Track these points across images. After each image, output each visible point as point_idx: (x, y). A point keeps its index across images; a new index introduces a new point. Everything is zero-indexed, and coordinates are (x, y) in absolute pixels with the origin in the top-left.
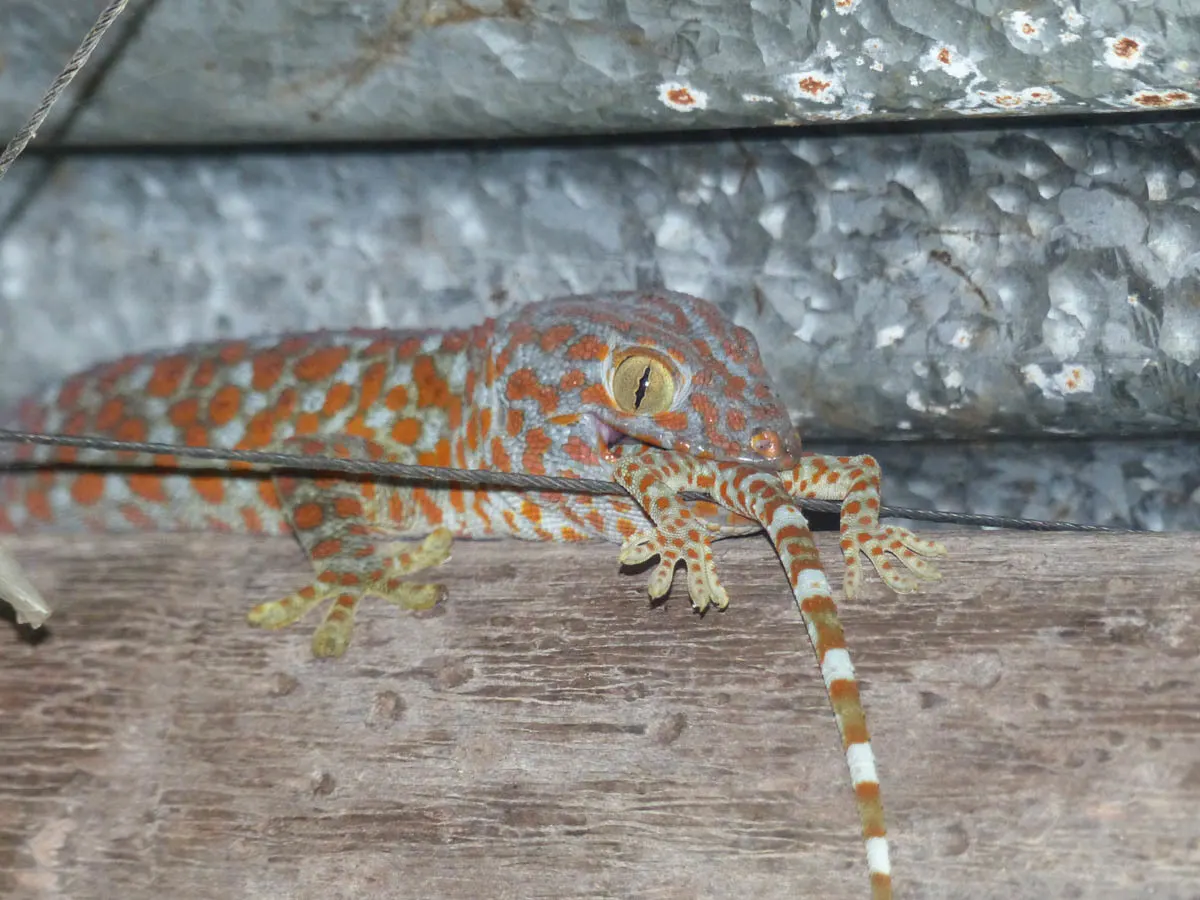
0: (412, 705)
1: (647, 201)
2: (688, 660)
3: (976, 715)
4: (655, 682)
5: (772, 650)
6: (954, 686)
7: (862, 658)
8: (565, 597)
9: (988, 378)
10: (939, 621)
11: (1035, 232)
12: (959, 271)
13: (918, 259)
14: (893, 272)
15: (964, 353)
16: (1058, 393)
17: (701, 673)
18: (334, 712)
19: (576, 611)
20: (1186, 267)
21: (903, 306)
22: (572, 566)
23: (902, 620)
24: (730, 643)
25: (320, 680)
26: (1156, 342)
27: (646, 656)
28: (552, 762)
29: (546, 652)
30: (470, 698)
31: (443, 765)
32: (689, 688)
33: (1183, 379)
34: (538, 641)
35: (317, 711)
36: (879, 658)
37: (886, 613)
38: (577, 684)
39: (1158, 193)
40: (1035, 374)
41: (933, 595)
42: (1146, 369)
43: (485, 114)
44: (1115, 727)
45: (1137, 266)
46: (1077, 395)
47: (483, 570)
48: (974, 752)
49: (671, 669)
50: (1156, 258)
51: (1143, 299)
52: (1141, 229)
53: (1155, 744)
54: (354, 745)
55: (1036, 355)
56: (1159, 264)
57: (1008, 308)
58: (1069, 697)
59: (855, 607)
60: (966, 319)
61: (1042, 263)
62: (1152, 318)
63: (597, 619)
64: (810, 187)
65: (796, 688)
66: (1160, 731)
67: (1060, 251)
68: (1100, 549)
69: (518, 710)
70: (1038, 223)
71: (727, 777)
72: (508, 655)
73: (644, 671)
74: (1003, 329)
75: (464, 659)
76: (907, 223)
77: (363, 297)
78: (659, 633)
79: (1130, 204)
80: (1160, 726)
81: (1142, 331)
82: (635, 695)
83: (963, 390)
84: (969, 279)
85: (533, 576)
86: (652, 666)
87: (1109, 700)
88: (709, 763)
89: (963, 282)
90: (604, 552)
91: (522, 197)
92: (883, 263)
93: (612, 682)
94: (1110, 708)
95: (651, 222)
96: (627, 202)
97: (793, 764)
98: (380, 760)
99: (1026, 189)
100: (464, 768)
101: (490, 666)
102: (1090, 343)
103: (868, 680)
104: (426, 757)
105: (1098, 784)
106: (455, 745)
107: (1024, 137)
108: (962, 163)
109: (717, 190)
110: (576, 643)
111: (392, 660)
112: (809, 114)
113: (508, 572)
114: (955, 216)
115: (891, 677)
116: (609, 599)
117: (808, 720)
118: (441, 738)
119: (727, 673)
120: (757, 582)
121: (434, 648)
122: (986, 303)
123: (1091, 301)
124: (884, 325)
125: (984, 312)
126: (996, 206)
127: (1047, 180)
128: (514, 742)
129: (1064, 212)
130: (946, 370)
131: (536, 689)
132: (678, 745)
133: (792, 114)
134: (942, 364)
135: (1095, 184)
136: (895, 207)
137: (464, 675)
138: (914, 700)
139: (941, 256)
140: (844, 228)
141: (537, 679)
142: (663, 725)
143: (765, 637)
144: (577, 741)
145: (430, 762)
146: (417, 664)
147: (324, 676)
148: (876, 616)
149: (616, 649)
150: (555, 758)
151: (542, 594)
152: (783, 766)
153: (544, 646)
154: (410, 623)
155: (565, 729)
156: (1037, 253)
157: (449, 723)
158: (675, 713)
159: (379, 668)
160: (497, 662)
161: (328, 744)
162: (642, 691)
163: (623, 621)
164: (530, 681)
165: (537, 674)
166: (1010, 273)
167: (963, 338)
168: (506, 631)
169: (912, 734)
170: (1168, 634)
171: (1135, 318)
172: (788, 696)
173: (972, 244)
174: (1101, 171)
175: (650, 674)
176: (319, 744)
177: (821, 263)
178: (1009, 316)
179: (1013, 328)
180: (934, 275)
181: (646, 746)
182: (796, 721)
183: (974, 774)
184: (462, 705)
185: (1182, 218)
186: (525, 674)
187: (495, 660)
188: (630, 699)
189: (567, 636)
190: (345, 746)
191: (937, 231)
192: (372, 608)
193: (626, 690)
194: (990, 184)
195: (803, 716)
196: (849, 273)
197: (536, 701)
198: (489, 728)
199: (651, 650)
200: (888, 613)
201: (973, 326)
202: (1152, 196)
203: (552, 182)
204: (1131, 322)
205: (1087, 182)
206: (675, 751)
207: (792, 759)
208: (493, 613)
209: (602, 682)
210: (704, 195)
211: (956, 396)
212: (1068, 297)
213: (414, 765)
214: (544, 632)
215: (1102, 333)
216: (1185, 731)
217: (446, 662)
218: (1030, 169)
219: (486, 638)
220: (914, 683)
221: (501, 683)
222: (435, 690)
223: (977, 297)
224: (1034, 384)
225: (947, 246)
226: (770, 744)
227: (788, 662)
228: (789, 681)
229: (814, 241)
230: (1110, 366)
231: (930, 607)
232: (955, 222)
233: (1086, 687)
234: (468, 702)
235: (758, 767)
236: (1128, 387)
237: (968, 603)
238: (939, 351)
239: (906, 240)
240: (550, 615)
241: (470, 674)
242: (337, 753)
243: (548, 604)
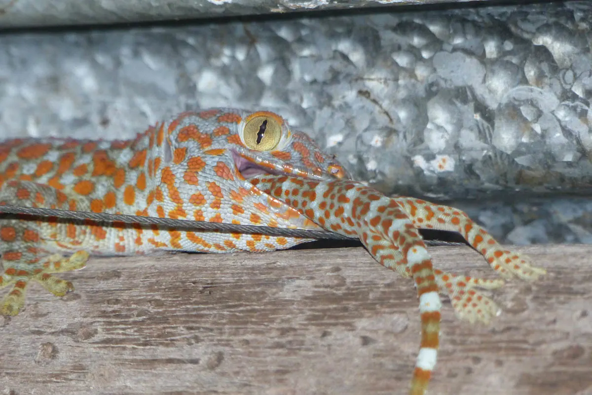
0: (61, 350)
1: (191, 65)
2: (224, 321)
3: (393, 349)
4: (205, 334)
5: (273, 314)
6: (381, 332)
7: (326, 318)
8: (150, 288)
9: (392, 164)
10: (371, 296)
11: (419, 78)
12: (375, 101)
13: (351, 95)
14: (336, 103)
15: (378, 150)
16: (433, 172)
17: (232, 328)
18: (16, 355)
19: (157, 295)
20: (508, 96)
21: (342, 122)
22: (153, 271)
23: (350, 295)
24: (248, 311)
25: (8, 337)
26: (491, 140)
27: (199, 320)
28: (145, 381)
29: (140, 319)
30: (96, 346)
31: (81, 384)
32: (225, 337)
33: (506, 162)
34: (135, 313)
35: (7, 355)
36: (337, 318)
37: (339, 293)
38: (159, 336)
39: (492, 53)
40: (419, 161)
41: (367, 281)
42: (485, 156)
43: (101, 8)
44: (475, 354)
45: (479, 97)
46: (444, 172)
47: (102, 273)
48: (393, 370)
49: (214, 327)
50: (491, 91)
51: (483, 116)
52: (482, 75)
53: (499, 363)
54: (29, 374)
55: (420, 150)
56: (492, 95)
57: (404, 123)
58: (449, 337)
59: (321, 289)
60: (379, 129)
61: (424, 96)
62: (488, 127)
63: (170, 299)
64: (287, 54)
65: (288, 336)
66: (502, 355)
67: (434, 89)
68: (463, 255)
69: (124, 352)
70: (421, 72)
71: (248, 388)
72: (118, 320)
73: (198, 328)
74: (401, 135)
75: (92, 323)
76: (344, 75)
77: (25, 124)
78: (206, 307)
79: (475, 61)
80: (502, 352)
81: (482, 135)
82: (193, 341)
83: (377, 171)
84: (381, 106)
85: (131, 276)
86: (203, 325)
87: (472, 339)
88: (237, 380)
89: (377, 108)
90: (171, 262)
91: (118, 63)
92: (330, 98)
93: (179, 335)
94: (472, 343)
95: (194, 77)
96: (180, 65)
97: (286, 379)
98: (44, 382)
99: (414, 52)
100: (93, 386)
101: (108, 327)
102: (453, 143)
103: (329, 330)
104: (71, 380)
105: (465, 387)
106: (87, 373)
107: (413, 22)
108: (377, 38)
109: (233, 58)
110: (158, 313)
111: (50, 324)
112: (292, 4)
113: (116, 274)
114: (373, 70)
115: (343, 328)
116: (176, 288)
117: (295, 354)
118: (80, 369)
119: (247, 328)
120: (263, 277)
121: (74, 318)
122: (391, 120)
123: (452, 117)
124: (331, 134)
125: (390, 125)
126: (396, 64)
127: (426, 47)
128: (123, 370)
129: (436, 66)
130: (368, 160)
131: (135, 340)
132: (218, 370)
133: (282, 5)
134: (365, 156)
135: (455, 49)
136: (338, 65)
137: (93, 333)
138: (358, 341)
139: (364, 93)
140: (308, 78)
141: (135, 334)
142: (210, 359)
143: (269, 307)
144: (160, 369)
145: (73, 383)
146: (64, 327)
147: (10, 334)
148: (334, 294)
149: (181, 316)
150: (147, 379)
151: (137, 286)
152: (281, 381)
153: (138, 316)
154: (60, 304)
155: (152, 362)
156: (421, 91)
157: (84, 360)
158: (217, 351)
159: (42, 330)
160: (111, 325)
161: (14, 373)
162: (197, 339)
163: (185, 300)
164: (131, 335)
165: (136, 331)
166: (404, 102)
167: (377, 141)
168: (116, 307)
169: (357, 361)
170: (505, 300)
171: (478, 126)
172: (283, 340)
173: (382, 86)
174: (458, 41)
175: (202, 330)
176: (7, 374)
177: (294, 99)
178: (404, 127)
179: (407, 134)
180: (361, 104)
181: (200, 371)
182: (288, 354)
183: (393, 383)
184: (91, 350)
185: (506, 68)
186: (128, 331)
187: (110, 323)
188: (190, 344)
189: (152, 310)
190: (23, 374)
191: (362, 79)
192: (37, 296)
193: (188, 339)
194: (393, 51)
195: (292, 351)
196: (311, 104)
197: (135, 346)
198: (107, 362)
199: (202, 316)
200: (340, 292)
201: (384, 134)
202: (488, 55)
203: (136, 54)
204: (476, 130)
205: (450, 48)
206: (217, 373)
207: (287, 376)
208: (109, 297)
209: (173, 335)
210: (225, 60)
211: (373, 175)
212: (439, 115)
213: (64, 384)
214: (139, 307)
215: (459, 136)
216: (517, 355)
217: (82, 325)
218: (417, 41)
219: (105, 311)
220: (357, 331)
221: (114, 336)
222: (75, 341)
223: (386, 117)
224: (419, 168)
225: (368, 88)
226: (273, 368)
227: (283, 321)
228: (284, 332)
229: (290, 86)
230: (463, 155)
231: (364, 288)
232: (372, 73)
233: (458, 331)
234: (94, 348)
235: (266, 382)
236: (473, 167)
237: (388, 285)
238: (364, 148)
239: (344, 84)
240: (142, 298)
241: (96, 332)
242: (18, 379)
243: (141, 292)
